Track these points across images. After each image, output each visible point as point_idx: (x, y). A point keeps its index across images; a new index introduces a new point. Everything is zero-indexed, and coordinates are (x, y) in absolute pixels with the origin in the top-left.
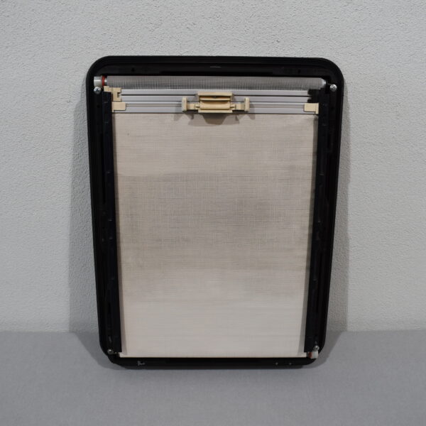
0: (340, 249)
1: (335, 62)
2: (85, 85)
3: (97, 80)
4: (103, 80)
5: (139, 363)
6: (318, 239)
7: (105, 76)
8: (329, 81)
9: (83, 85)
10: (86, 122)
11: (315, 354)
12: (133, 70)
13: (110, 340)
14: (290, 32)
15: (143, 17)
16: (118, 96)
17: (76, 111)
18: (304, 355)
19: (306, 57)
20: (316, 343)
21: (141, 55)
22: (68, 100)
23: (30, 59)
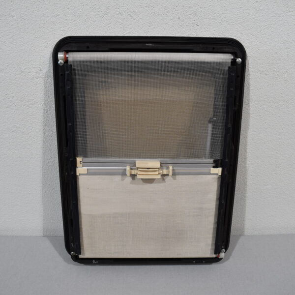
0: (240, 178)
1: (240, 41)
2: (51, 58)
3: (61, 55)
4: (65, 55)
5: (94, 261)
6: (226, 173)
7: (67, 52)
8: (236, 55)
9: (50, 58)
10: (53, 85)
11: (222, 255)
12: (88, 47)
13: (73, 246)
14: (206, 18)
15: (95, 6)
16: (80, 163)
17: (45, 77)
18: (214, 256)
19: (218, 37)
20: (223, 247)
21: (94, 35)
22: (40, 69)
23: (10, 38)
